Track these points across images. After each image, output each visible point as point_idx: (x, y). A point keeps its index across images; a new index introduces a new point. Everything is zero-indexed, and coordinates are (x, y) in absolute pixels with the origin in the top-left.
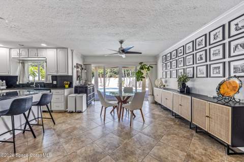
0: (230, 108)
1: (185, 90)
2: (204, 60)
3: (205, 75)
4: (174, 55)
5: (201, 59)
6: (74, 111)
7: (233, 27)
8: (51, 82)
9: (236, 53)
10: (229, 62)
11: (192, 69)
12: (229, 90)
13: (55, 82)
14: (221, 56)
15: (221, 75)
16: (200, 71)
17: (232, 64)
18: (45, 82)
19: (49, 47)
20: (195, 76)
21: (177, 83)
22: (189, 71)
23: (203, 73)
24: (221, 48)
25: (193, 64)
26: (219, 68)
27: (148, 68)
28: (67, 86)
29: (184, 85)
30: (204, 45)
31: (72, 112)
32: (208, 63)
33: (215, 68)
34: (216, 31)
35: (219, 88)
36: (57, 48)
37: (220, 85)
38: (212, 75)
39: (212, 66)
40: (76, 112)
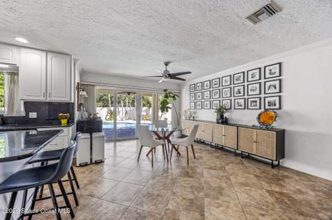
0: (275, 133)
1: (224, 121)
2: (242, 94)
3: (243, 107)
4: (207, 86)
5: (240, 93)
6: (89, 163)
7: (267, 72)
8: (23, 114)
9: (270, 91)
10: (265, 98)
11: (229, 101)
12: (267, 120)
13: (33, 115)
14: (258, 92)
15: (258, 107)
16: (238, 103)
17: (267, 100)
18: (6, 114)
19: (34, 47)
20: (233, 107)
21: (216, 114)
22: (226, 103)
23: (241, 106)
24: (258, 85)
25: (231, 96)
26: (256, 101)
27: (174, 97)
28: (64, 121)
29: (222, 116)
30: (242, 81)
31: (86, 165)
32: (246, 97)
33: (253, 101)
34: (254, 71)
35: (259, 118)
36: (47, 52)
37: (260, 115)
38: (250, 107)
39: (250, 100)
40: (91, 163)
